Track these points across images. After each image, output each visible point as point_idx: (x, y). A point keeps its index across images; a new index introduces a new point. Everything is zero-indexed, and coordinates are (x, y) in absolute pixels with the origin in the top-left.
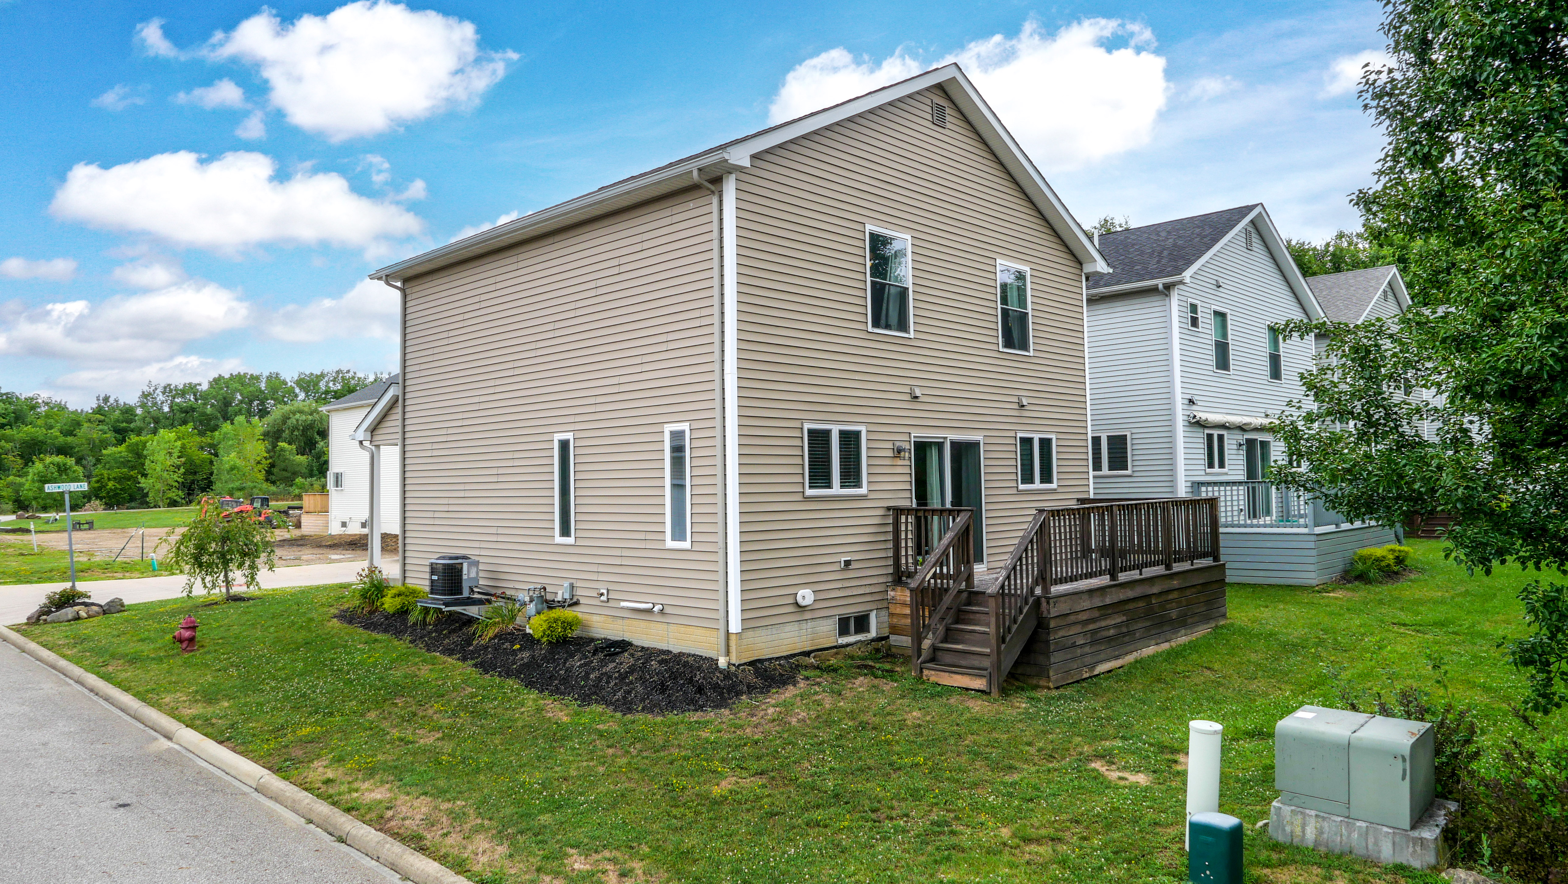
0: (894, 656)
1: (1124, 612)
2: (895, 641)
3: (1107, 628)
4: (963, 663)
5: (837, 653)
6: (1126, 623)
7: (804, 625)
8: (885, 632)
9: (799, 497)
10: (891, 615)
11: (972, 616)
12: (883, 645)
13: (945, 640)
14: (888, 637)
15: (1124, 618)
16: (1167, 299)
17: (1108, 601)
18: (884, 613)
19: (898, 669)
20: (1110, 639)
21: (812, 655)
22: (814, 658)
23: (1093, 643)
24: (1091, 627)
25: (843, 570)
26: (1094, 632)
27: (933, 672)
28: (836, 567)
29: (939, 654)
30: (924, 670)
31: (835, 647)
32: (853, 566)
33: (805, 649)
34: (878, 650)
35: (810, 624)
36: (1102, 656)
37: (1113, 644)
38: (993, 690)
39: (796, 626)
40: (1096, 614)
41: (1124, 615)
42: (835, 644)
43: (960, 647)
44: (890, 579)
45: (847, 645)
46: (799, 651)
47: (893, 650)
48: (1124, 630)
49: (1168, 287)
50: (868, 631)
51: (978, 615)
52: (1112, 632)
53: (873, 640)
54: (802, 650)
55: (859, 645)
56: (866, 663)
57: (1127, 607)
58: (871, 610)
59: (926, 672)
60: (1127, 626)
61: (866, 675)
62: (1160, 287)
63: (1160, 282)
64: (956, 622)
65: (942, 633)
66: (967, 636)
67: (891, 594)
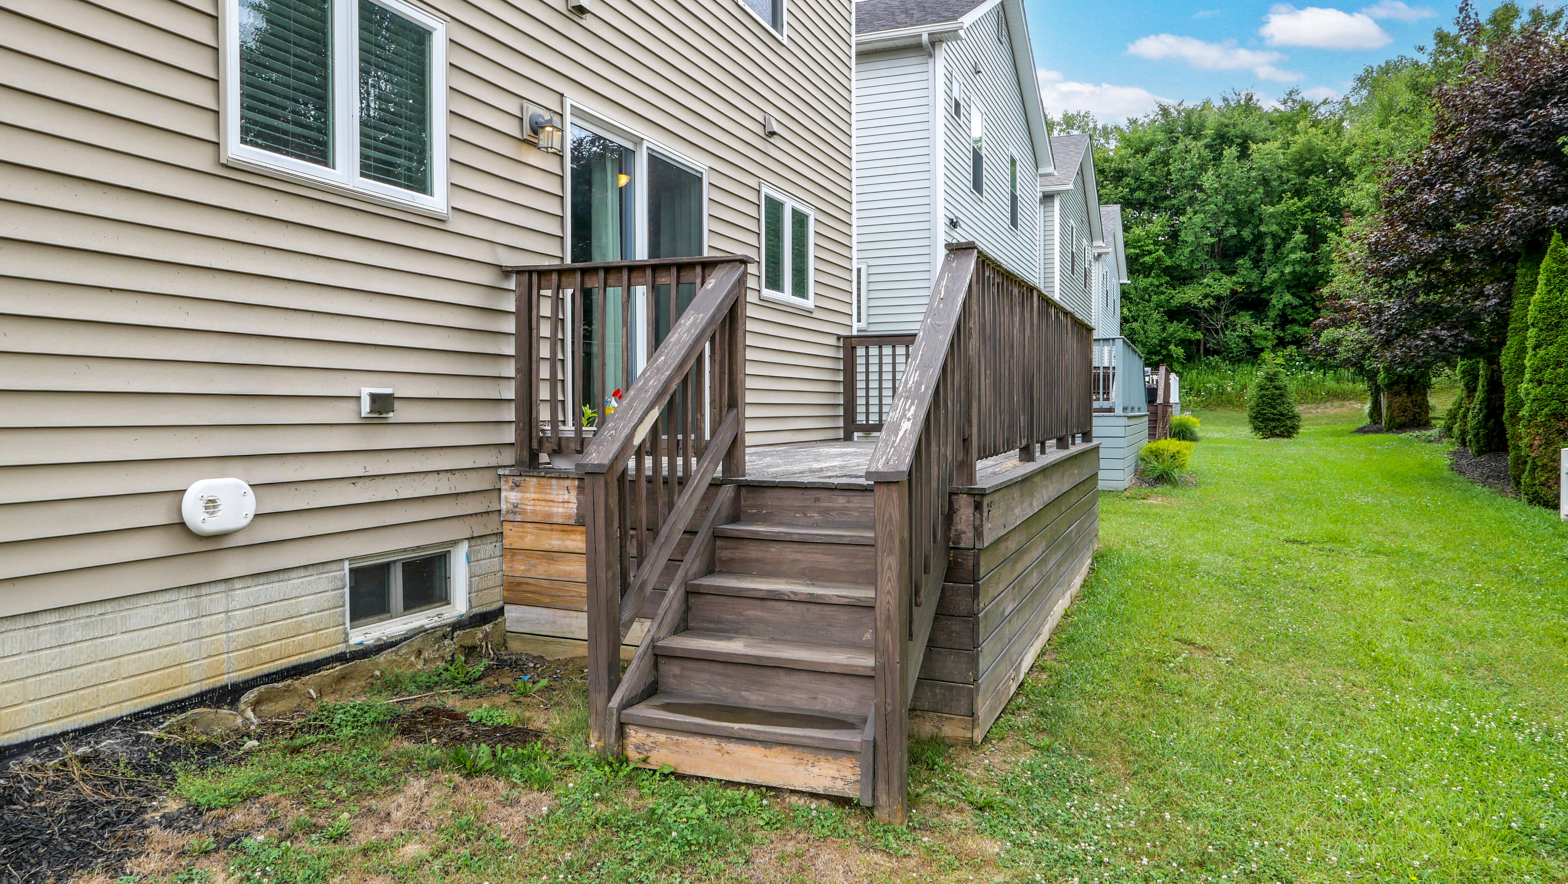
0: (516, 665)
2: (519, 621)
3: (1031, 569)
5: (343, 678)
7: (216, 600)
8: (492, 600)
9: (201, 159)
10: (510, 552)
12: (486, 636)
13: (683, 627)
14: (501, 611)
16: (931, 61)
18: (489, 548)
19: (538, 720)
21: (251, 695)
22: (256, 705)
23: (1019, 607)
24: (1019, 568)
25: (366, 423)
27: (659, 737)
28: (343, 413)
30: (631, 731)
31: (339, 658)
32: (401, 413)
33: (225, 679)
34: (471, 651)
35: (242, 595)
36: (1027, 635)
39: (182, 605)
42: (341, 648)
44: (505, 458)
45: (380, 648)
46: (194, 689)
47: (515, 646)
49: (936, 41)
50: (445, 599)
53: (458, 625)
54: (206, 685)
55: (416, 643)
56: (437, 703)
58: (455, 543)
59: (636, 736)
61: (434, 766)
62: (925, 38)
63: (924, 31)
64: (710, 571)
65: (676, 605)
66: (754, 612)
67: (510, 496)
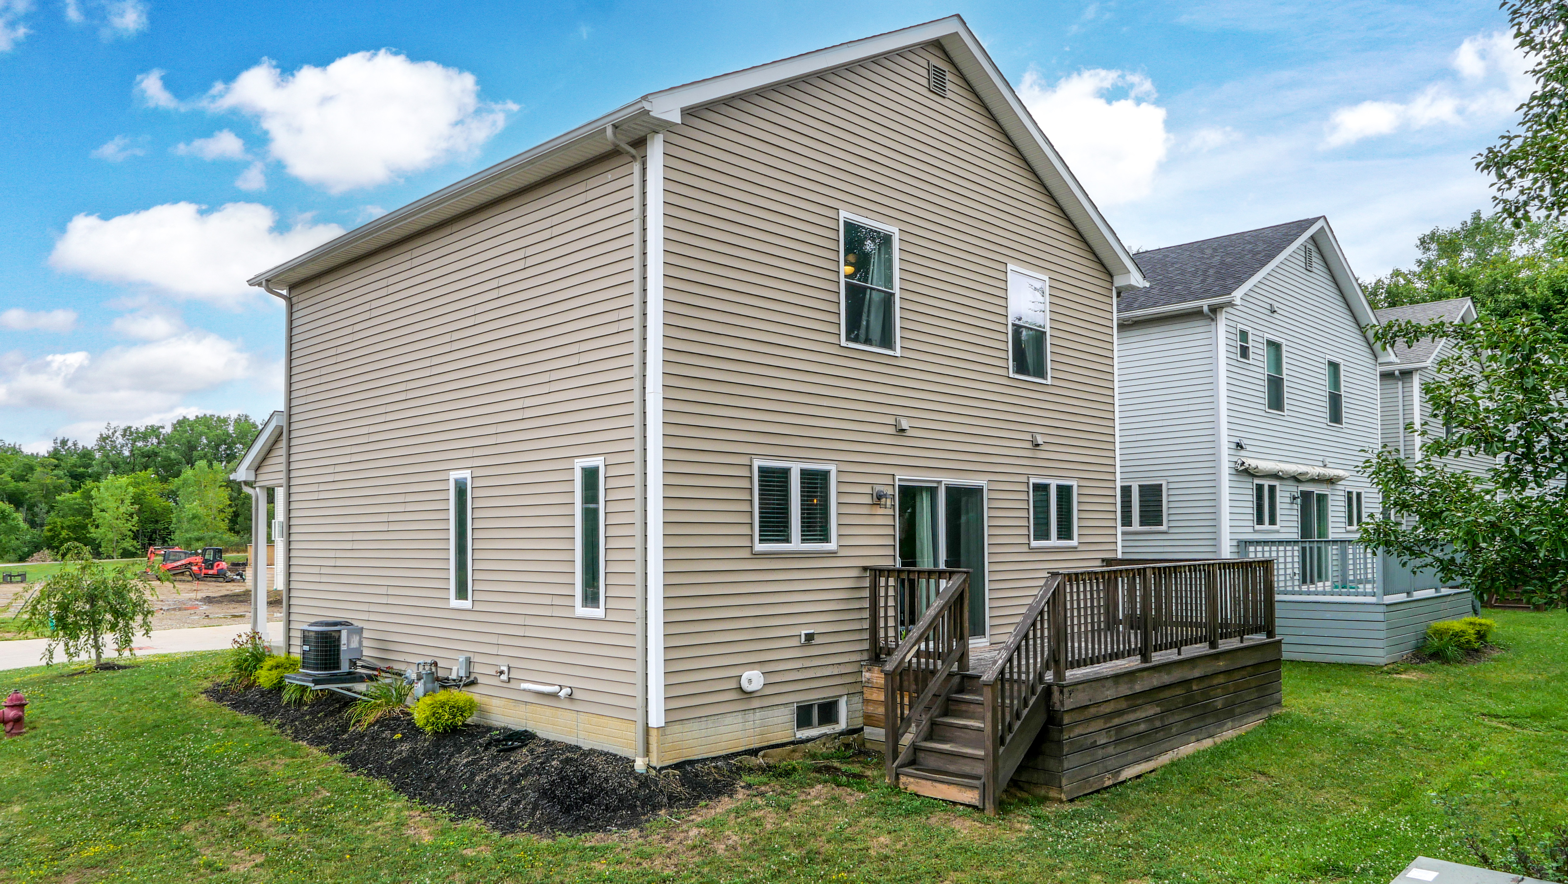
0: (867, 754)
1: (1158, 702)
2: (870, 733)
3: (1137, 722)
4: (952, 768)
5: (793, 751)
6: (1161, 716)
7: (750, 716)
8: (858, 723)
9: (746, 554)
10: (866, 701)
11: (964, 707)
12: (854, 739)
13: (927, 738)
14: (862, 729)
15: (1158, 710)
16: (1213, 323)
17: (1138, 688)
18: (857, 699)
19: (868, 773)
20: (1140, 736)
21: (761, 753)
22: (763, 757)
23: (1117, 742)
24: (1116, 721)
25: (803, 646)
26: (1120, 728)
27: (912, 780)
28: (794, 642)
29: (921, 755)
30: (901, 777)
31: (792, 743)
32: (818, 640)
33: (751, 747)
34: (847, 746)
35: (758, 714)
36: (1130, 758)
37: (1144, 741)
38: (987, 806)
39: (739, 718)
40: (1123, 705)
41: (1157, 705)
42: (792, 739)
43: (947, 747)
44: (865, 656)
45: (807, 740)
46: (743, 748)
47: (868, 745)
48: (1158, 724)
49: (1214, 310)
50: (836, 721)
51: (972, 706)
52: (1142, 727)
53: (841, 734)
54: (747, 748)
55: (823, 740)
56: (830, 764)
57: (1162, 695)
58: (840, 696)
59: (903, 779)
60: (1162, 719)
61: (826, 782)
62: (1206, 309)
63: (1205, 304)
64: (946, 714)
65: (925, 729)
66: (958, 733)
67: (867, 675)
